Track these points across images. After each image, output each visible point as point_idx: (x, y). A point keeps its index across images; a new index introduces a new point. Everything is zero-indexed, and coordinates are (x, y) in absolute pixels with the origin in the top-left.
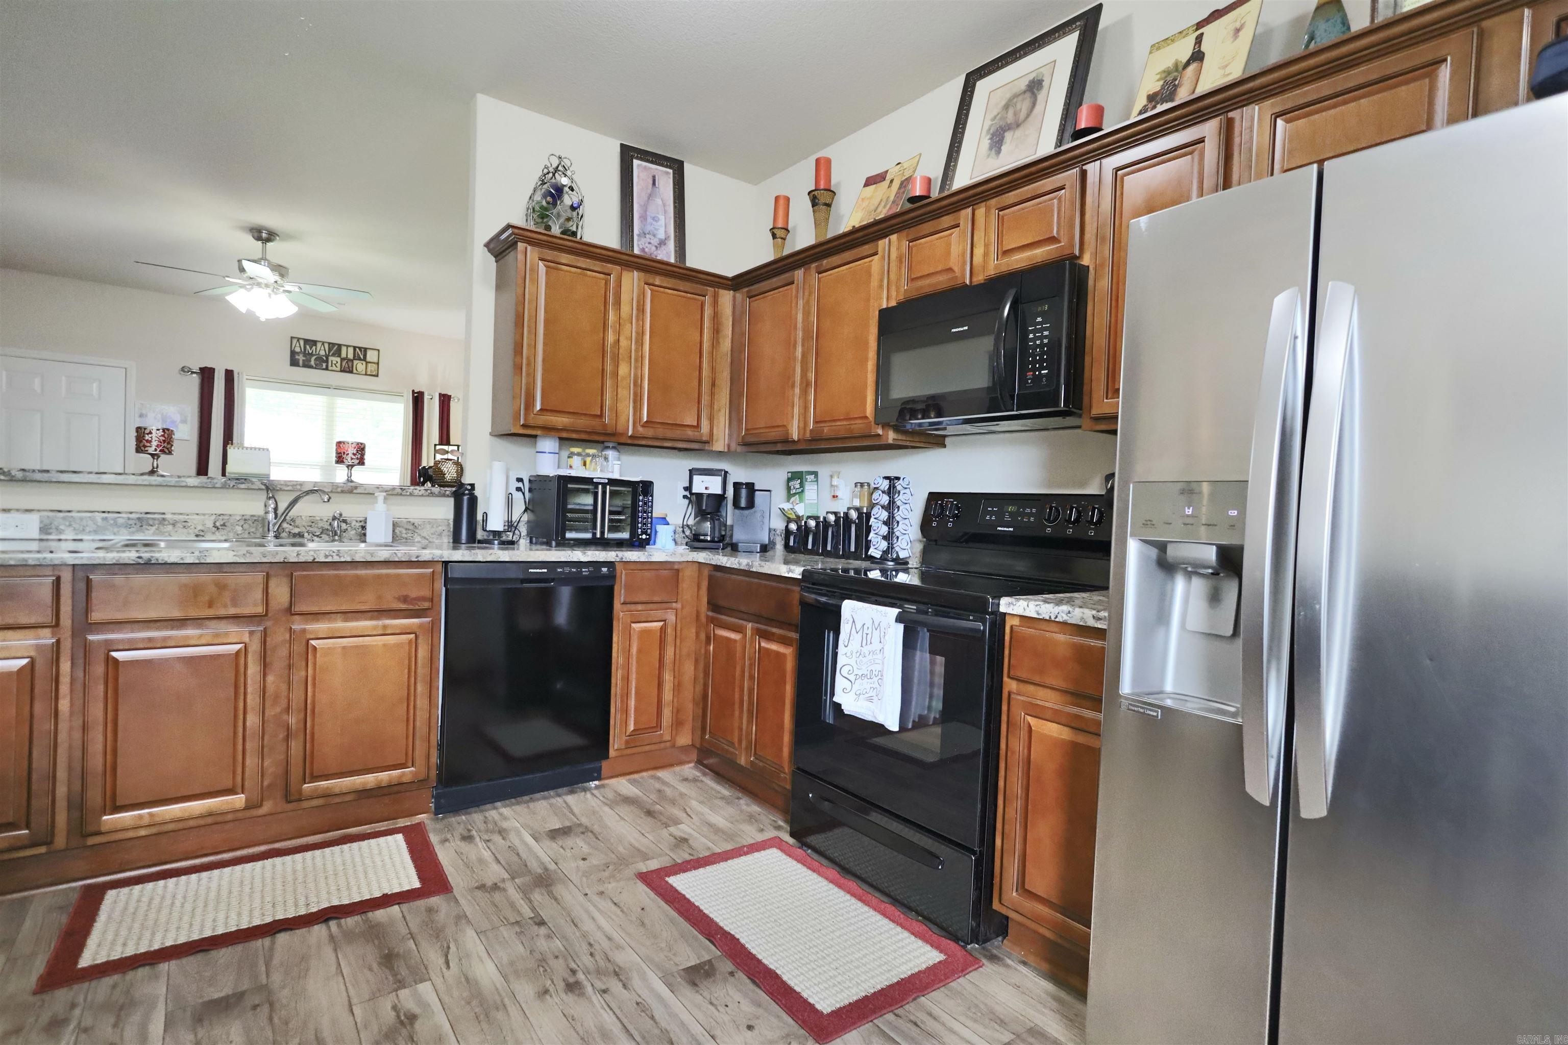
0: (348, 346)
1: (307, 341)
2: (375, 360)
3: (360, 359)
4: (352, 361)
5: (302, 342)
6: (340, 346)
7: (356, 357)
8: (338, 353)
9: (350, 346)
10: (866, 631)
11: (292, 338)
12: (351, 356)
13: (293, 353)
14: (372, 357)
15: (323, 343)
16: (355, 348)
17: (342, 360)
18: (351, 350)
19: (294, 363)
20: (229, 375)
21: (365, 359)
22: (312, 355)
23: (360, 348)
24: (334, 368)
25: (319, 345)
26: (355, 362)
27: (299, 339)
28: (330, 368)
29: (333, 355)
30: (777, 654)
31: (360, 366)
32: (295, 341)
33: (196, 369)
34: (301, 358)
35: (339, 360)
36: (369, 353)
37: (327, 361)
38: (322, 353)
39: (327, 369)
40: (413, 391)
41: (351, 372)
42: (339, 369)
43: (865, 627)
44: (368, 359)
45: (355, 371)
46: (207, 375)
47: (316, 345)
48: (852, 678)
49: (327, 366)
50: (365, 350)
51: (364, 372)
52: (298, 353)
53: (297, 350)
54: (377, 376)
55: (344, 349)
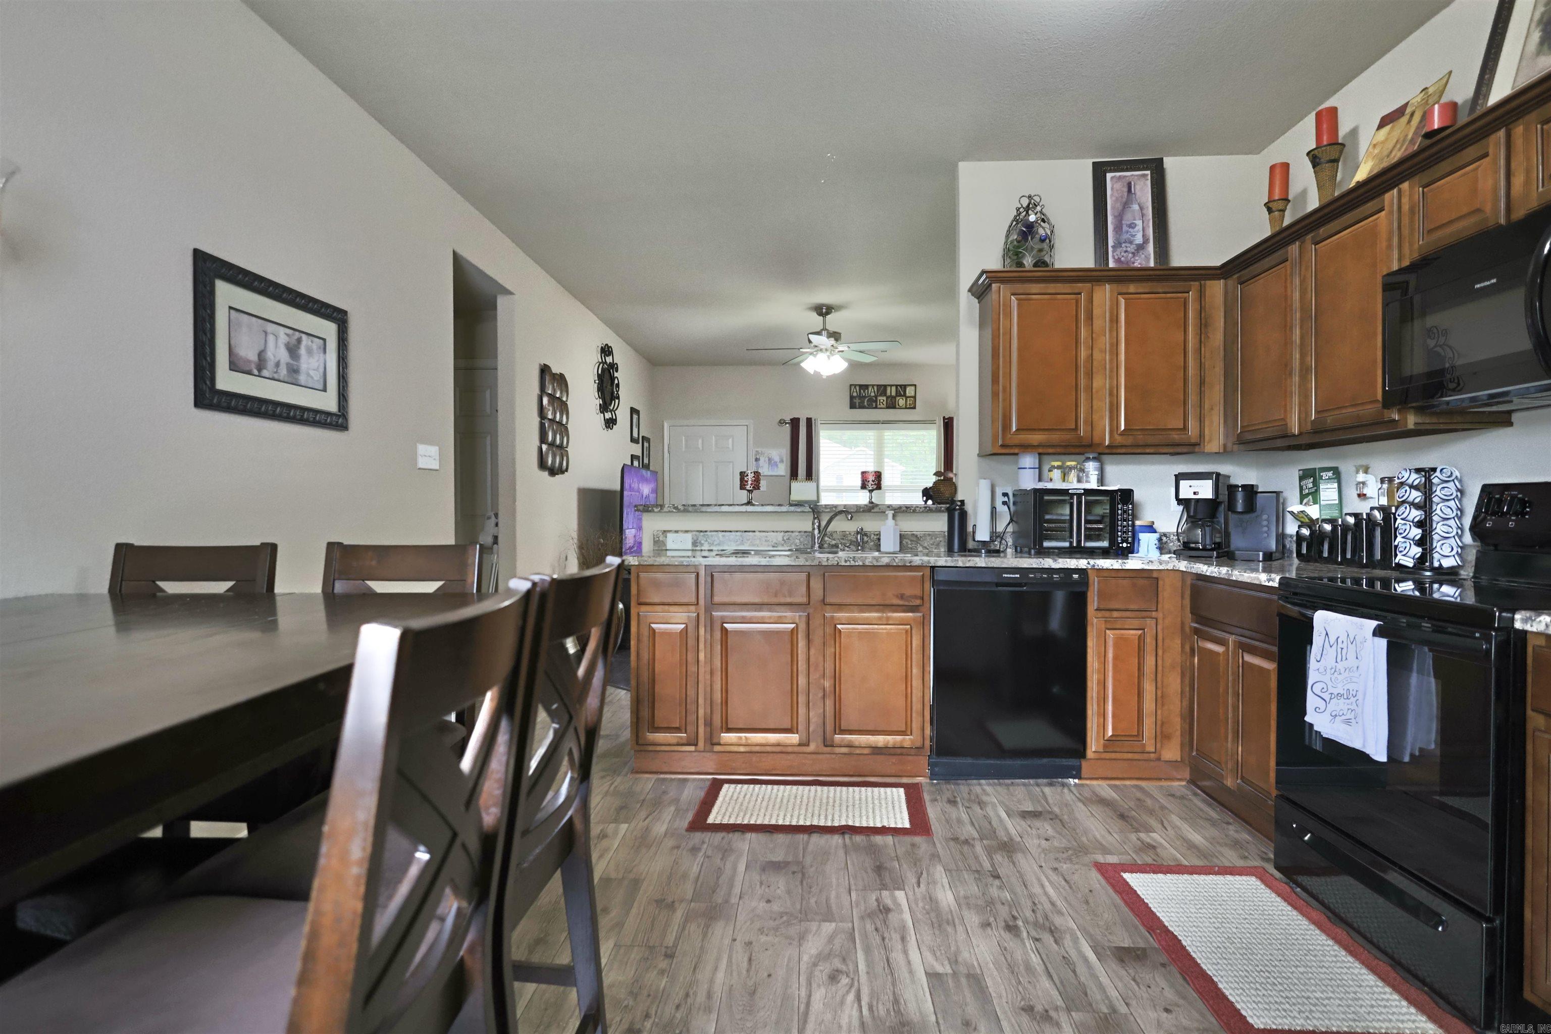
0: (891, 386)
1: (861, 386)
2: (913, 394)
3: (901, 395)
4: (895, 398)
5: (858, 388)
6: (885, 386)
7: (898, 394)
8: (884, 393)
9: (893, 385)
10: (1340, 645)
11: (851, 385)
12: (894, 394)
13: (852, 398)
14: (910, 391)
15: (873, 386)
16: (897, 386)
17: (887, 398)
18: (894, 389)
19: (852, 406)
20: (809, 421)
21: (905, 395)
22: (865, 397)
23: (901, 386)
24: (882, 406)
25: (870, 389)
26: (898, 398)
27: (855, 386)
28: (879, 406)
29: (881, 395)
30: (1261, 669)
31: (901, 402)
32: (853, 388)
33: (788, 419)
34: (857, 401)
35: (885, 398)
36: (908, 389)
37: (876, 401)
38: (873, 394)
39: (876, 408)
40: (944, 417)
41: (894, 408)
42: (885, 406)
43: (1340, 641)
44: (908, 394)
45: (897, 406)
46: (795, 423)
47: (868, 389)
48: (1326, 696)
49: (876, 405)
50: (904, 387)
51: (904, 406)
52: (855, 397)
53: (855, 394)
54: (914, 408)
55: (889, 389)
